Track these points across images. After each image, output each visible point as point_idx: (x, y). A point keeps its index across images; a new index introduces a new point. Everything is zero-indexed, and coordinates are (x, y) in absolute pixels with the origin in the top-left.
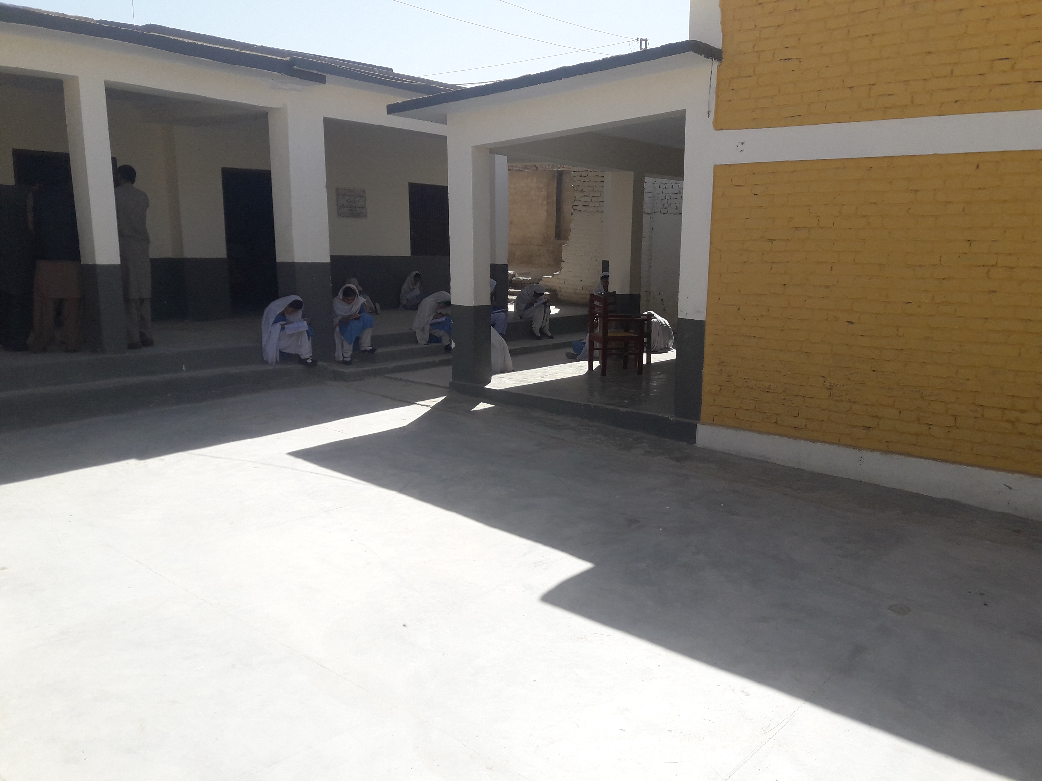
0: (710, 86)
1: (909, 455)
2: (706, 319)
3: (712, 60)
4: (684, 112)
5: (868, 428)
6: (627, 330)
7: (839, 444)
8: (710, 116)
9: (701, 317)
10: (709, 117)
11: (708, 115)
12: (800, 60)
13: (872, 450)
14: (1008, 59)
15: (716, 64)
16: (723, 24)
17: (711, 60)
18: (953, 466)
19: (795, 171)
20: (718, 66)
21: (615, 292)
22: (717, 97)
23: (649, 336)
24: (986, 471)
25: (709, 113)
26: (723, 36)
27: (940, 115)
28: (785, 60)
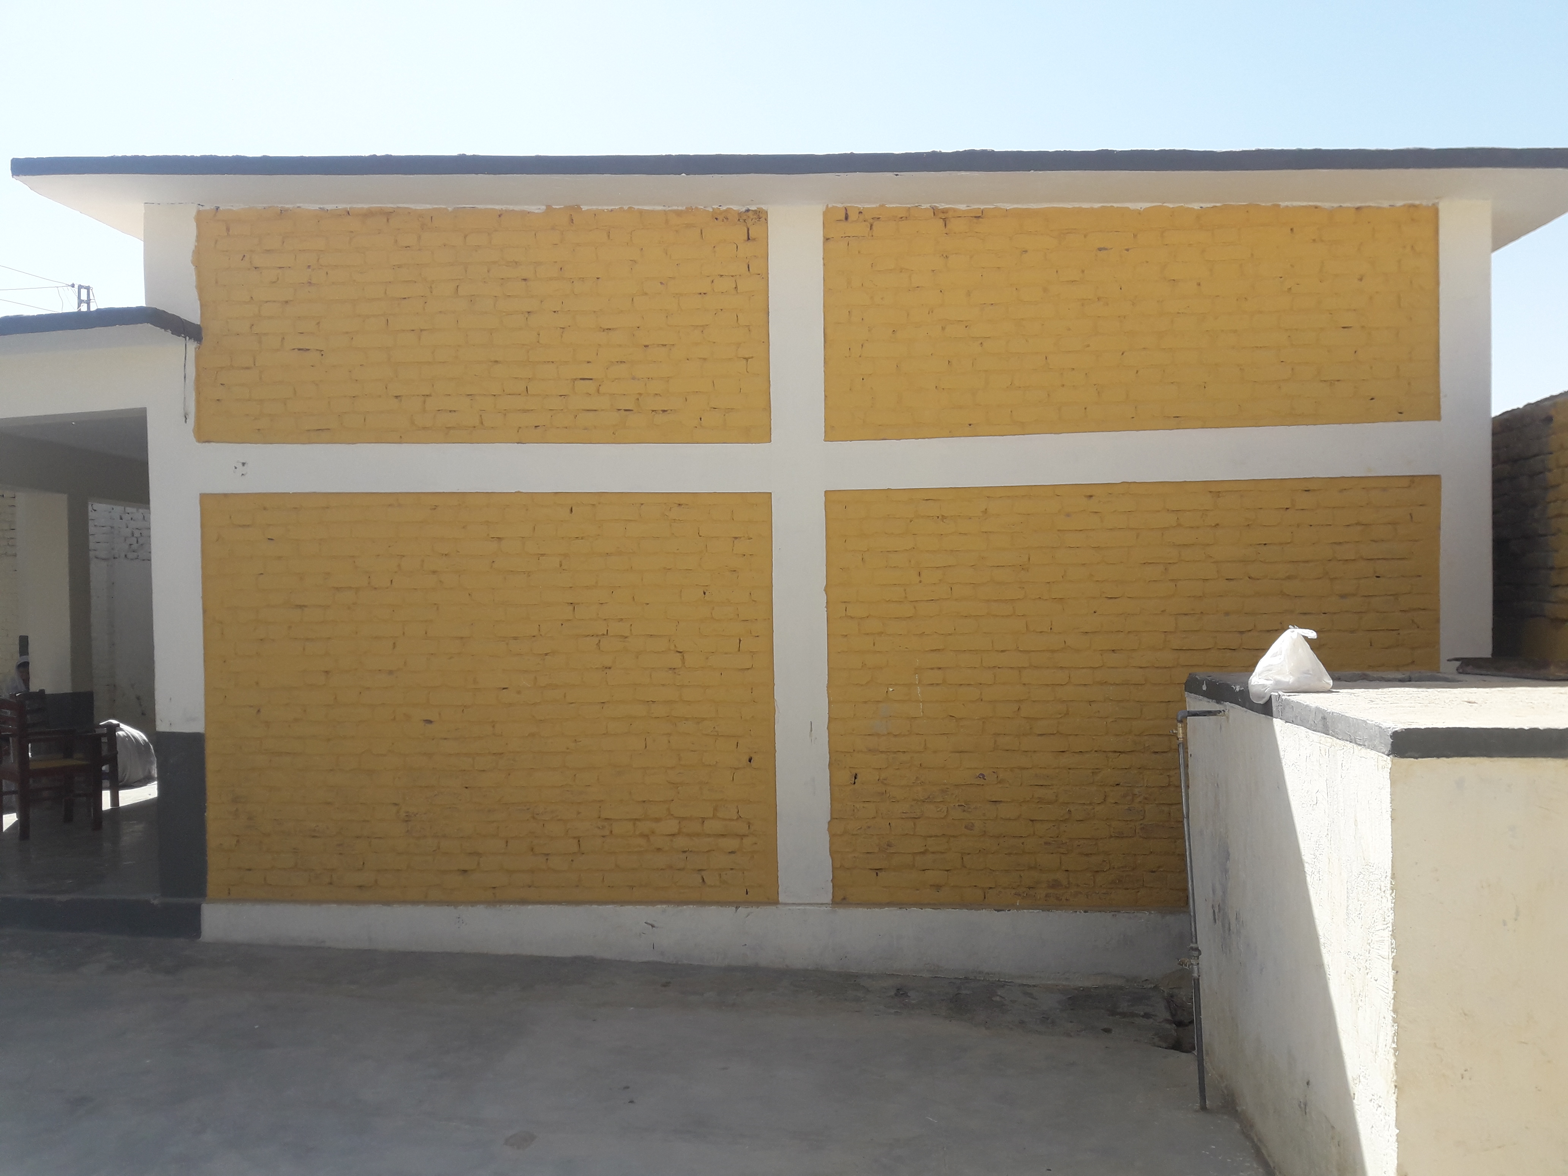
0: (185, 377)
1: (524, 902)
2: (206, 729)
3: (186, 339)
4: (144, 410)
5: (465, 871)
6: (68, 755)
7: (426, 901)
8: (187, 420)
9: (198, 727)
10: (186, 422)
11: (184, 419)
12: (322, 353)
13: (474, 903)
14: (591, 379)
15: (192, 346)
16: (200, 288)
17: (184, 339)
18: (581, 909)
19: (328, 508)
20: (196, 349)
21: (42, 691)
22: (198, 393)
23: (113, 760)
24: (623, 908)
25: (187, 417)
26: (202, 306)
27: (518, 443)
28: (299, 349)
